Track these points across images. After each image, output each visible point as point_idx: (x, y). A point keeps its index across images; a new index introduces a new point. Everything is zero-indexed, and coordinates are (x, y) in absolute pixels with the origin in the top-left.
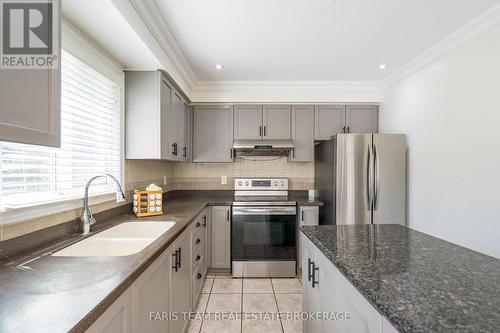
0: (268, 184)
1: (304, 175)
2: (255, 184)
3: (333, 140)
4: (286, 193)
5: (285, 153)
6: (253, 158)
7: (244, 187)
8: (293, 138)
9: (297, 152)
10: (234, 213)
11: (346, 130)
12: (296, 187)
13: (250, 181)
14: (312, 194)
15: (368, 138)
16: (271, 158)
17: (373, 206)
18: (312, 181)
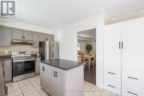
0: (25, 53)
1: (36, 50)
2: (20, 53)
3: (44, 42)
4: (31, 55)
5: (31, 44)
6: (19, 45)
7: (15, 54)
8: (33, 40)
9: (35, 44)
10: (13, 62)
11: (47, 40)
12: (34, 54)
13: (18, 52)
14: (38, 55)
15: (52, 42)
16: (26, 45)
17: (53, 56)
18: (38, 52)
